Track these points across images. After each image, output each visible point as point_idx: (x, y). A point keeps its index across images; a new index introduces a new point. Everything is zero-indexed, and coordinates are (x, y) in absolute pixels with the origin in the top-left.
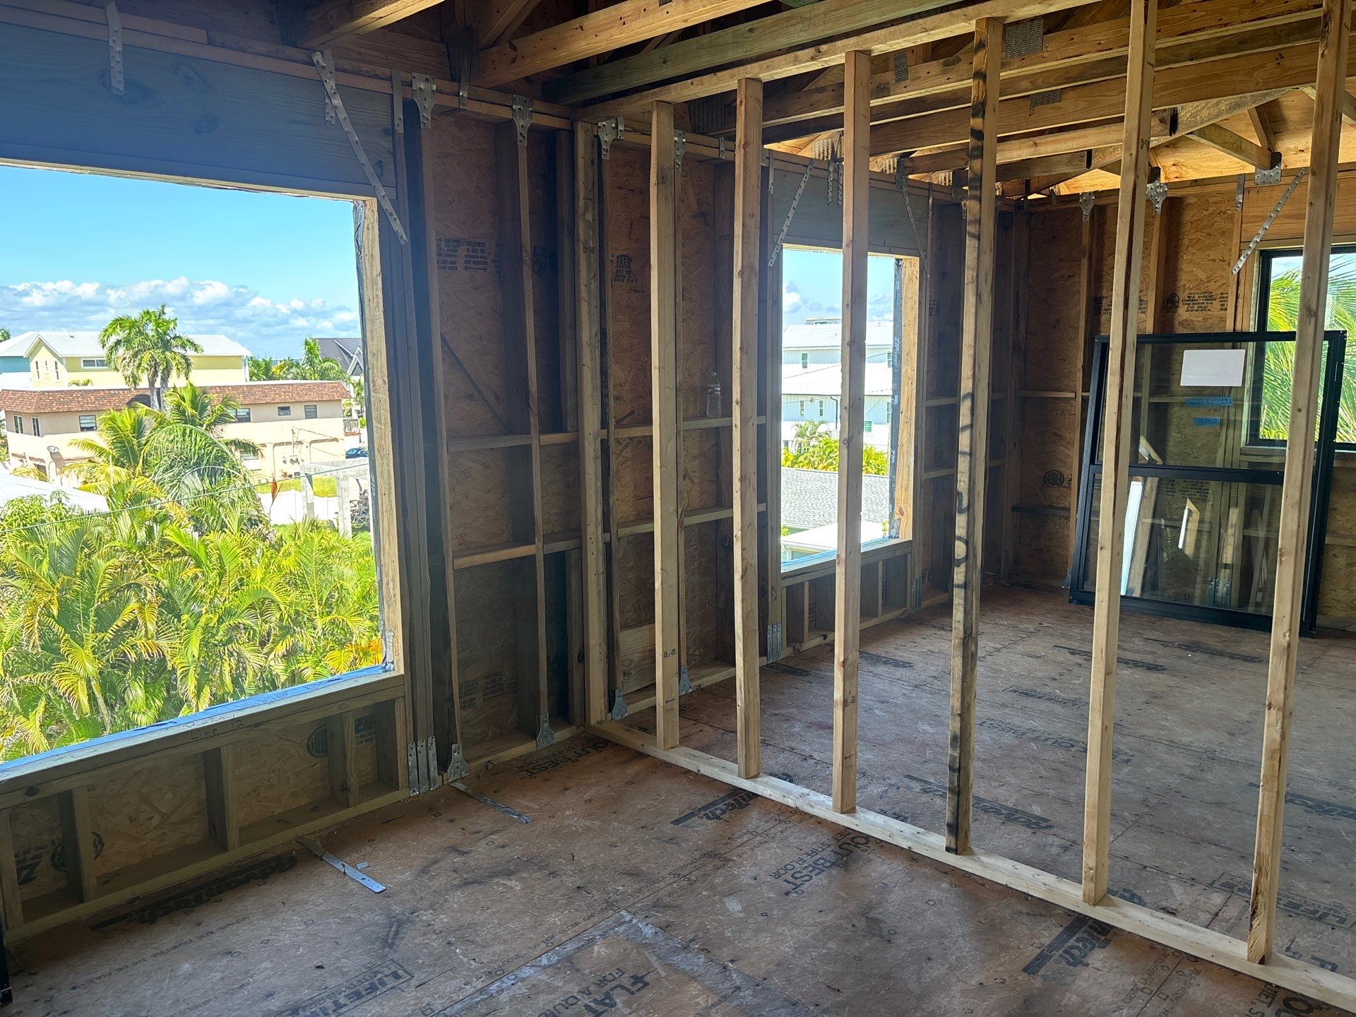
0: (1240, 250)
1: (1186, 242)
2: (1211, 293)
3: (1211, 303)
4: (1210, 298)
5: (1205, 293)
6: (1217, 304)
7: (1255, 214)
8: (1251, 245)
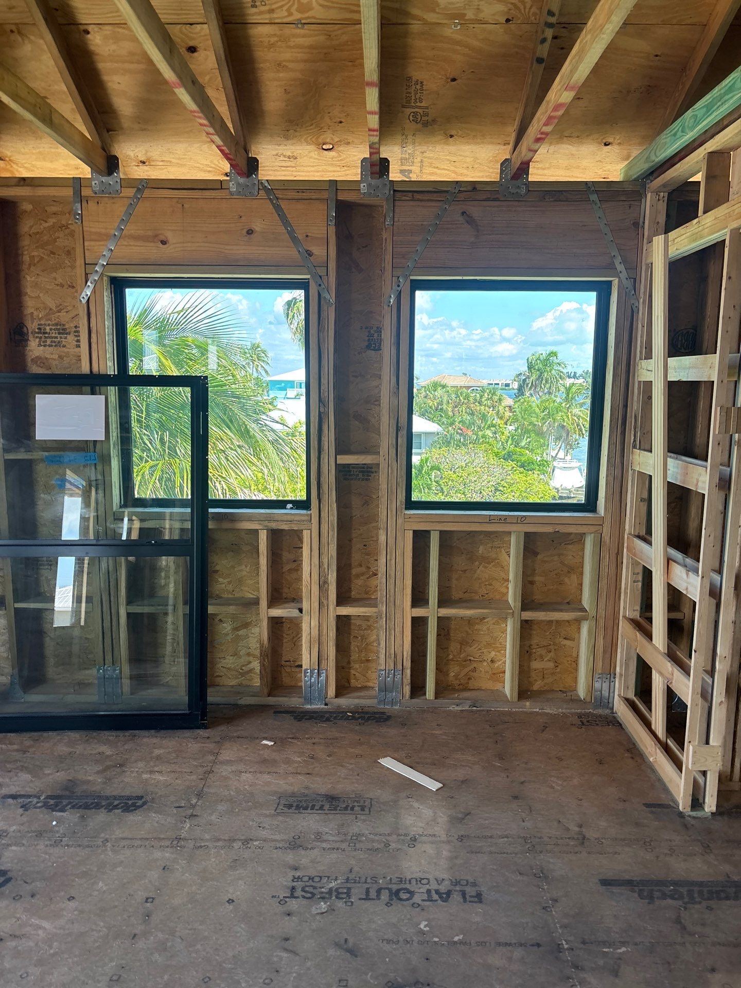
0: (86, 274)
1: (26, 258)
2: (64, 325)
3: (66, 338)
4: (64, 331)
5: (57, 325)
6: (71, 338)
7: (98, 230)
8: (97, 268)
